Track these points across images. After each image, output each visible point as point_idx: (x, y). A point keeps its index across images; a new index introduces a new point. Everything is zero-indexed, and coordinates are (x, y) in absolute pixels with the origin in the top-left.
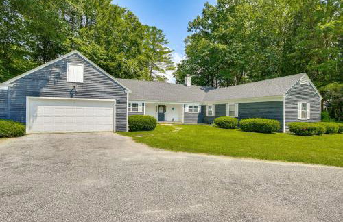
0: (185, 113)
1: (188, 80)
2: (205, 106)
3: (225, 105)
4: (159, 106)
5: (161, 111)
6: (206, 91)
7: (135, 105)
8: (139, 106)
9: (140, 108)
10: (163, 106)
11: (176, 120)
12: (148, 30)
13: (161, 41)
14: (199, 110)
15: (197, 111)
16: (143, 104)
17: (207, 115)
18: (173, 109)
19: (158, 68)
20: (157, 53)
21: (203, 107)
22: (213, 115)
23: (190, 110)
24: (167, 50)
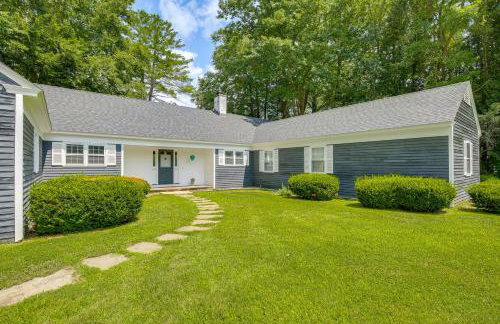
0: (218, 167)
1: (222, 103)
2: (258, 152)
3: (301, 150)
4: (161, 152)
5: (166, 164)
6: (256, 124)
7: (97, 150)
8: (106, 153)
9: (109, 157)
10: (170, 152)
11: (199, 182)
12: (145, 22)
13: (170, 42)
14: (246, 159)
15: (241, 162)
16: (118, 148)
17: (262, 169)
18: (192, 158)
19: (163, 89)
20: (162, 62)
21: (254, 155)
22: (275, 169)
23: (227, 161)
24: (180, 59)
